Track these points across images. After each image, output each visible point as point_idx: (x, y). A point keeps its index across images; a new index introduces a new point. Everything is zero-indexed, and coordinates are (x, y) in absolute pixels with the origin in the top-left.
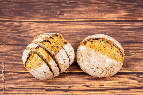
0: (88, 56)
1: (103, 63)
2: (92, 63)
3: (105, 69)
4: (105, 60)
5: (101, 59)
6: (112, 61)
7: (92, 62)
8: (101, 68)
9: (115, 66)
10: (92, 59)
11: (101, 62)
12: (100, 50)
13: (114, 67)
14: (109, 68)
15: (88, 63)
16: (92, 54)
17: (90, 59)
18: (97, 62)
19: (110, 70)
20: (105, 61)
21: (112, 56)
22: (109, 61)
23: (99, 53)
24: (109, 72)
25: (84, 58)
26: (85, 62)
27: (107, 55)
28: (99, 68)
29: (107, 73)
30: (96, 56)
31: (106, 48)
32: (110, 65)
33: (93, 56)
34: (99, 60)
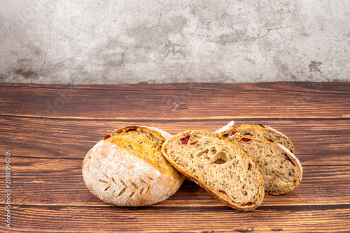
0: (100, 156)
1: (127, 171)
2: (104, 170)
3: (129, 184)
4: (134, 164)
5: (124, 162)
6: (148, 168)
7: (105, 167)
8: (122, 181)
9: (155, 180)
10: (105, 162)
11: (122, 168)
12: (128, 147)
13: (152, 181)
14: (138, 182)
15: (96, 171)
16: (108, 152)
17: (101, 162)
18: (115, 167)
19: (140, 189)
20: (131, 167)
21: (152, 159)
22: (142, 167)
23: (124, 151)
24: (137, 192)
25: (92, 160)
26: (91, 169)
27: (140, 157)
28: (116, 180)
29: (133, 193)
30: (116, 157)
31: (143, 144)
32: (141, 176)
33: (110, 156)
34: (119, 164)
